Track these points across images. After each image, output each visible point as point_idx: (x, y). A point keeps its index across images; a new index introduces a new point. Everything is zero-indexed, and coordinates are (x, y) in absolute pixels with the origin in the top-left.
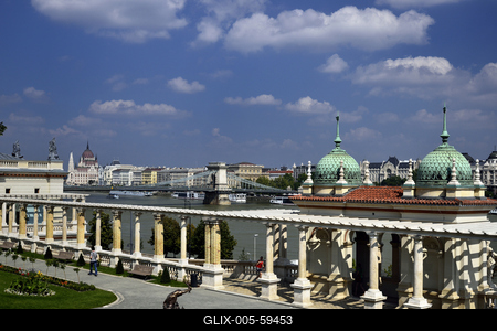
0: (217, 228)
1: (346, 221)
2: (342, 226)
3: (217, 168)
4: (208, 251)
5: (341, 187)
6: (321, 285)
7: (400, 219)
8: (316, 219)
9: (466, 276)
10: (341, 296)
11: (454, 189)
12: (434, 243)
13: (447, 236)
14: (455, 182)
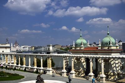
0: (50, 59)
3: (50, 46)
4: (48, 65)
5: (82, 47)
7: (97, 55)
8: (76, 55)
9: (115, 69)
10: (83, 75)
13: (110, 58)
14: (111, 45)
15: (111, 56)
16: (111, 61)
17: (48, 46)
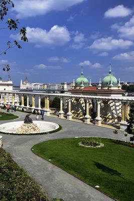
0: (48, 98)
1: (83, 96)
2: (82, 98)
3: (64, 84)
4: (46, 105)
5: (82, 87)
6: (76, 114)
7: (97, 95)
8: (75, 96)
9: (114, 111)
10: (81, 118)
11: (111, 87)
12: (105, 102)
13: (109, 100)
14: (111, 85)
15: (110, 98)
16: (110, 103)
17: (62, 84)
